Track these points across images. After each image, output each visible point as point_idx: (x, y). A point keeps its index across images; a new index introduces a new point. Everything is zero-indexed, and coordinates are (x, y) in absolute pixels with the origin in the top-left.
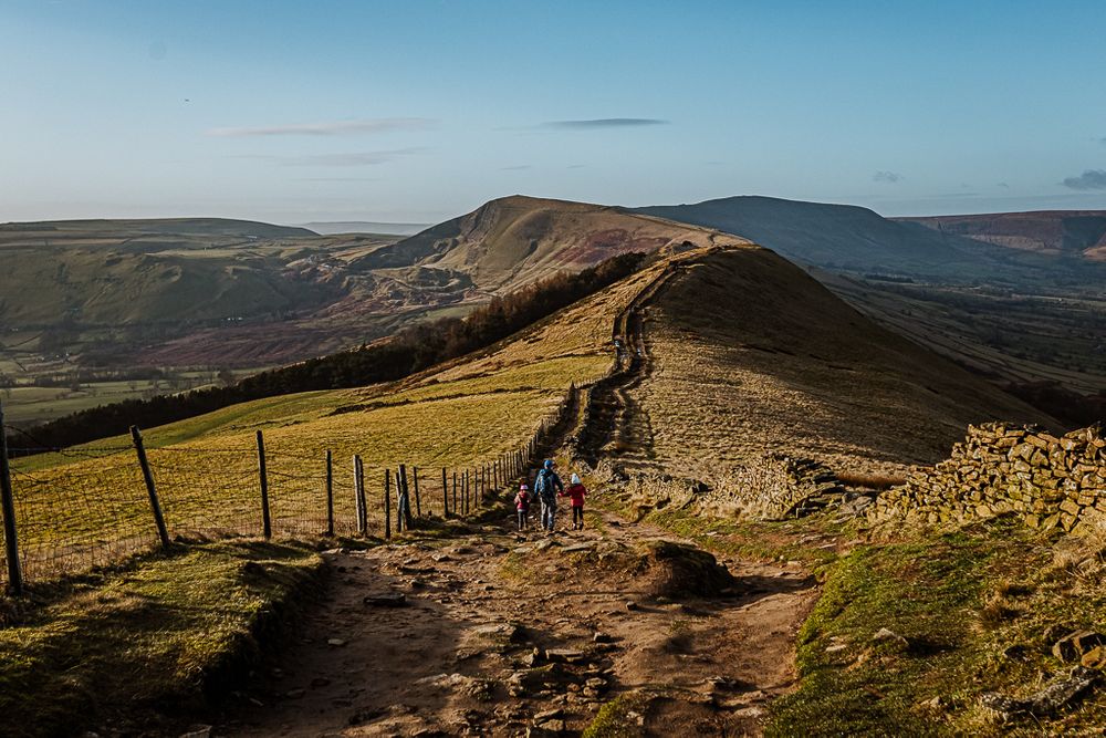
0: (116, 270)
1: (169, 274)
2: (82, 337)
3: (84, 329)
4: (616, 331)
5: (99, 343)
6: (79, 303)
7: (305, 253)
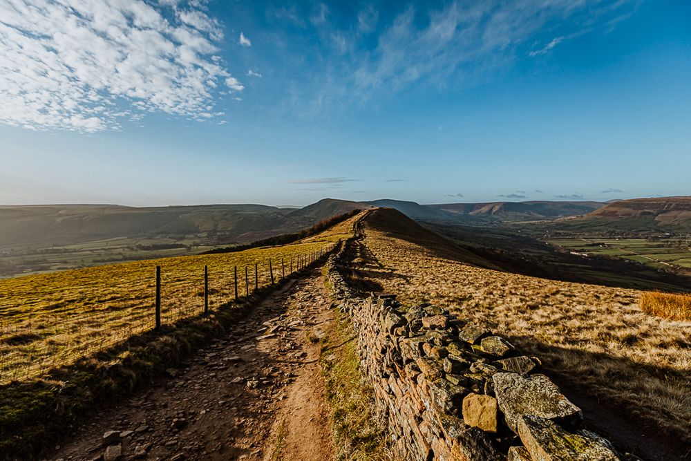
0: (227, 217)
1: (240, 218)
2: (218, 234)
3: (218, 232)
4: (354, 227)
5: (222, 235)
6: (217, 225)
7: (274, 213)
